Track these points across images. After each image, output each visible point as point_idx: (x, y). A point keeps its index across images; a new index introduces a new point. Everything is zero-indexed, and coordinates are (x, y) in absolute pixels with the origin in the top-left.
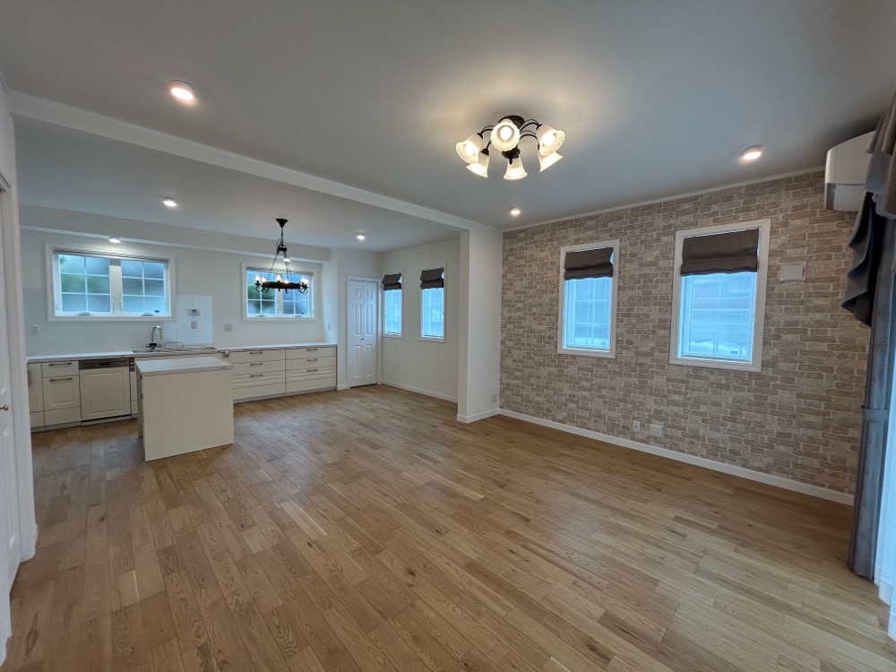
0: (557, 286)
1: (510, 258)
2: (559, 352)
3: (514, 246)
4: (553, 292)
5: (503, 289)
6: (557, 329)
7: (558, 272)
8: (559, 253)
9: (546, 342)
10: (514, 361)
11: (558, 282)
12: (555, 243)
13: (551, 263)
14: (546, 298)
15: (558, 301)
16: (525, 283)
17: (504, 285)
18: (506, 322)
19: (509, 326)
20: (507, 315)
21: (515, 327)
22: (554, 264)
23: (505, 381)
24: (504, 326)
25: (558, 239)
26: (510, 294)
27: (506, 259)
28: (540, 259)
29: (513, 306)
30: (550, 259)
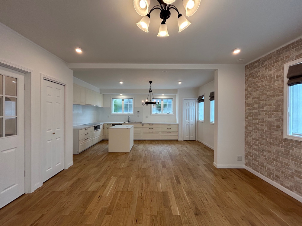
0: (282, 91)
1: (250, 79)
2: (285, 137)
3: (252, 72)
4: (279, 95)
5: (246, 97)
6: (283, 121)
7: (283, 81)
8: (283, 69)
9: (274, 129)
10: (253, 139)
11: (283, 88)
12: (280, 63)
13: (277, 77)
14: (274, 100)
15: (283, 102)
16: (259, 92)
17: (246, 95)
18: (248, 116)
19: (250, 118)
20: (248, 112)
21: (253, 119)
22: (279, 76)
23: (248, 150)
24: (246, 118)
25: (282, 59)
26: (250, 100)
27: (247, 80)
28: (269, 76)
29: (252, 106)
30: (276, 74)
